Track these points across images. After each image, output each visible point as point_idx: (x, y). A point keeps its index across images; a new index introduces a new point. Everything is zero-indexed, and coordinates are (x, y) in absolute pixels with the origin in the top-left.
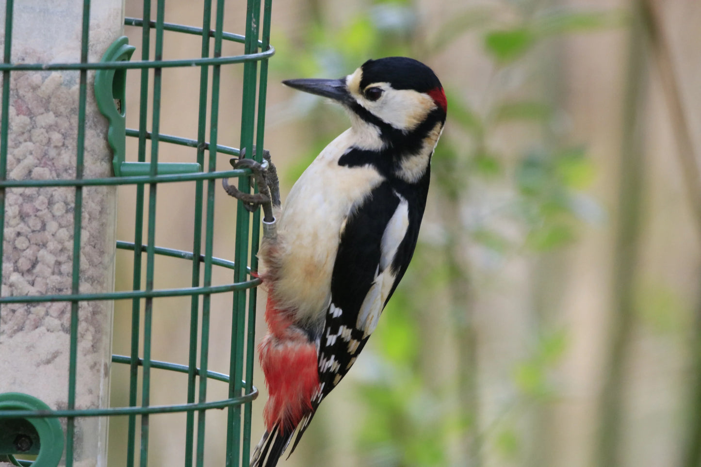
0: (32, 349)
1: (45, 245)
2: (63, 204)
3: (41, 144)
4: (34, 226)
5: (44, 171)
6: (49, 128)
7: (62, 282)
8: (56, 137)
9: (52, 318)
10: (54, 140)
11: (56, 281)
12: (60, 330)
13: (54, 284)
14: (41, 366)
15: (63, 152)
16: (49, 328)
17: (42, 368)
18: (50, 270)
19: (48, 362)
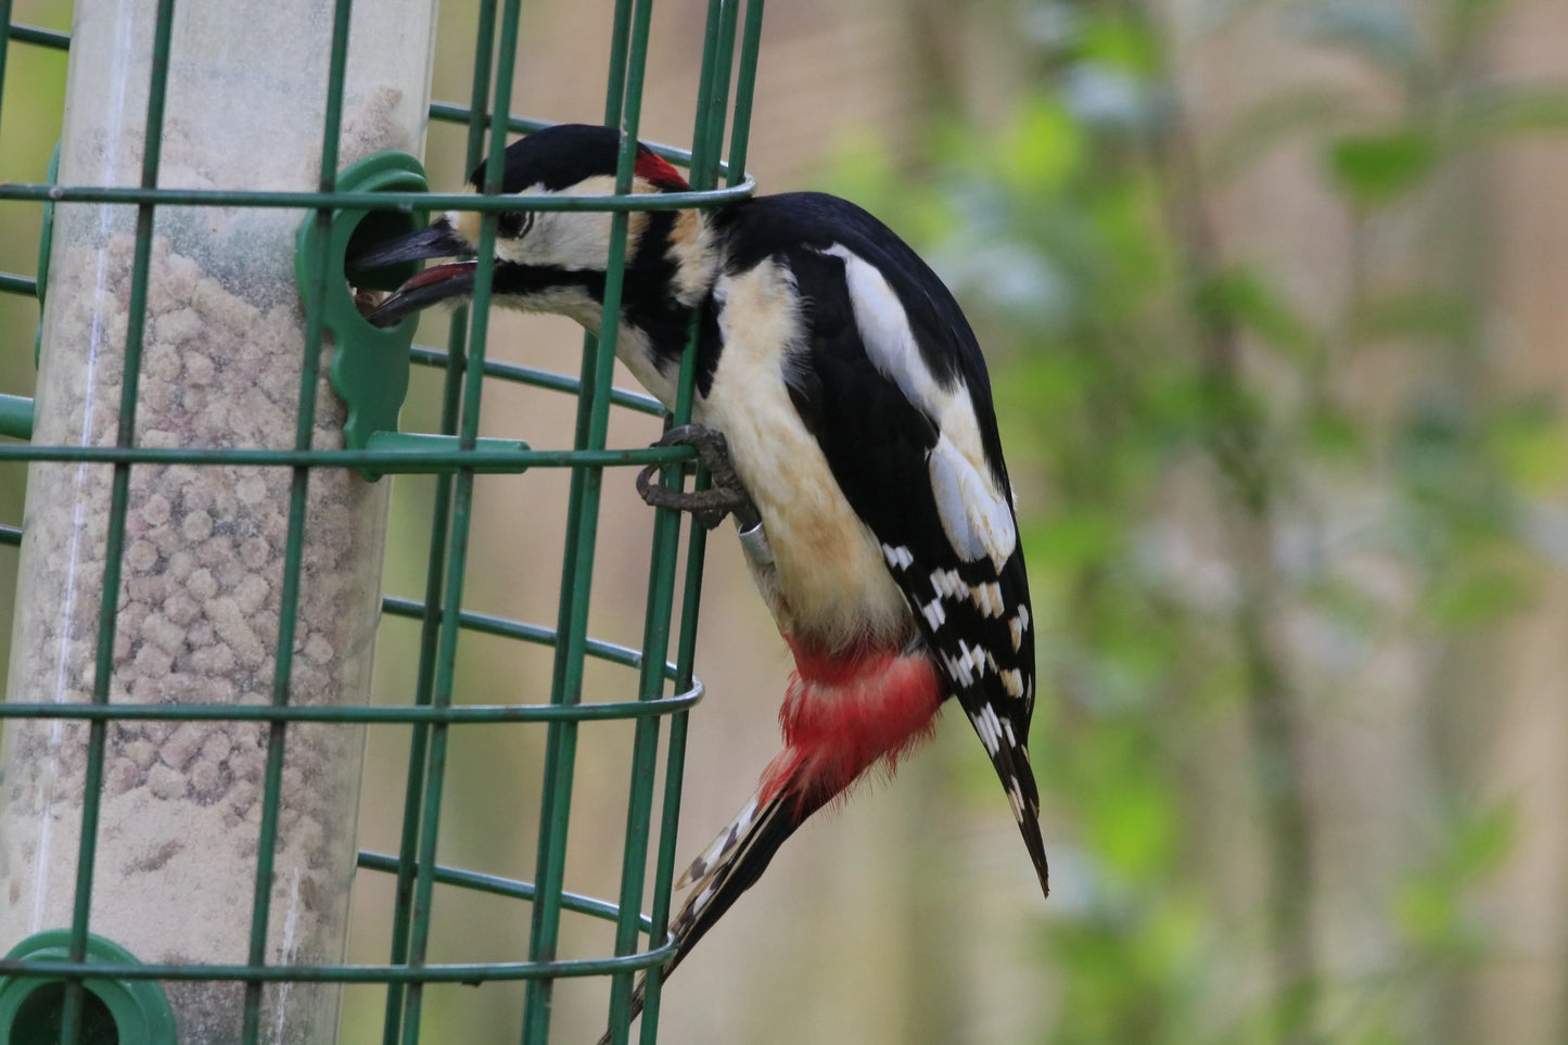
0: (116, 834)
1: (158, 605)
2: (204, 514)
3: (161, 379)
4: (137, 561)
5: (166, 438)
6: (183, 345)
7: (193, 690)
8: (198, 363)
9: (164, 768)
10: (191, 371)
11: (177, 685)
12: (183, 796)
13: (173, 692)
14: (133, 874)
15: (210, 398)
16: (156, 789)
17: (135, 879)
18: (167, 661)
19: (153, 866)
